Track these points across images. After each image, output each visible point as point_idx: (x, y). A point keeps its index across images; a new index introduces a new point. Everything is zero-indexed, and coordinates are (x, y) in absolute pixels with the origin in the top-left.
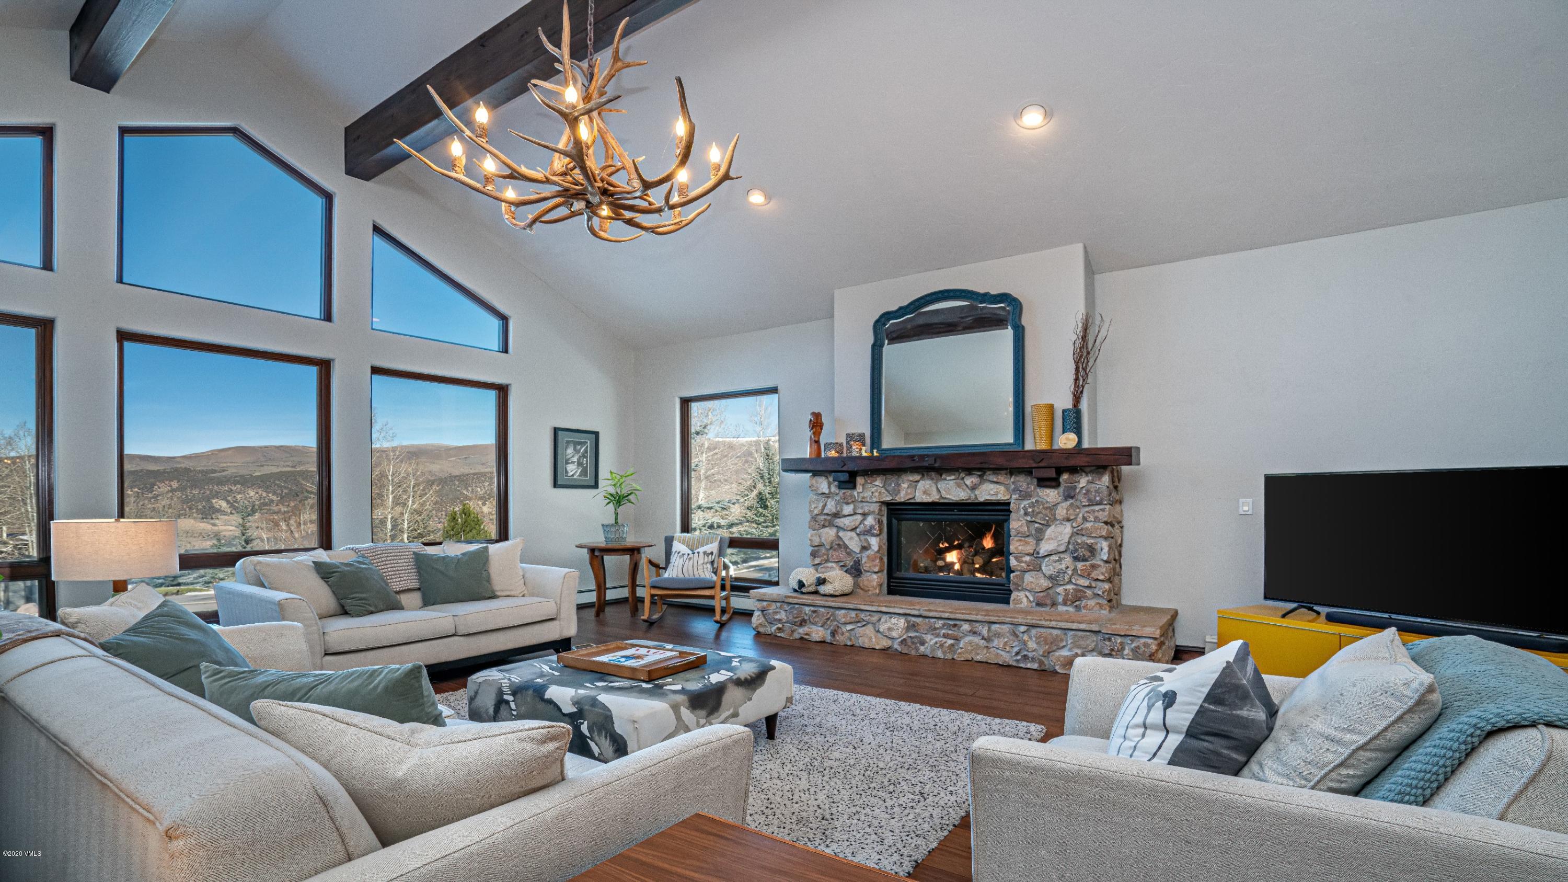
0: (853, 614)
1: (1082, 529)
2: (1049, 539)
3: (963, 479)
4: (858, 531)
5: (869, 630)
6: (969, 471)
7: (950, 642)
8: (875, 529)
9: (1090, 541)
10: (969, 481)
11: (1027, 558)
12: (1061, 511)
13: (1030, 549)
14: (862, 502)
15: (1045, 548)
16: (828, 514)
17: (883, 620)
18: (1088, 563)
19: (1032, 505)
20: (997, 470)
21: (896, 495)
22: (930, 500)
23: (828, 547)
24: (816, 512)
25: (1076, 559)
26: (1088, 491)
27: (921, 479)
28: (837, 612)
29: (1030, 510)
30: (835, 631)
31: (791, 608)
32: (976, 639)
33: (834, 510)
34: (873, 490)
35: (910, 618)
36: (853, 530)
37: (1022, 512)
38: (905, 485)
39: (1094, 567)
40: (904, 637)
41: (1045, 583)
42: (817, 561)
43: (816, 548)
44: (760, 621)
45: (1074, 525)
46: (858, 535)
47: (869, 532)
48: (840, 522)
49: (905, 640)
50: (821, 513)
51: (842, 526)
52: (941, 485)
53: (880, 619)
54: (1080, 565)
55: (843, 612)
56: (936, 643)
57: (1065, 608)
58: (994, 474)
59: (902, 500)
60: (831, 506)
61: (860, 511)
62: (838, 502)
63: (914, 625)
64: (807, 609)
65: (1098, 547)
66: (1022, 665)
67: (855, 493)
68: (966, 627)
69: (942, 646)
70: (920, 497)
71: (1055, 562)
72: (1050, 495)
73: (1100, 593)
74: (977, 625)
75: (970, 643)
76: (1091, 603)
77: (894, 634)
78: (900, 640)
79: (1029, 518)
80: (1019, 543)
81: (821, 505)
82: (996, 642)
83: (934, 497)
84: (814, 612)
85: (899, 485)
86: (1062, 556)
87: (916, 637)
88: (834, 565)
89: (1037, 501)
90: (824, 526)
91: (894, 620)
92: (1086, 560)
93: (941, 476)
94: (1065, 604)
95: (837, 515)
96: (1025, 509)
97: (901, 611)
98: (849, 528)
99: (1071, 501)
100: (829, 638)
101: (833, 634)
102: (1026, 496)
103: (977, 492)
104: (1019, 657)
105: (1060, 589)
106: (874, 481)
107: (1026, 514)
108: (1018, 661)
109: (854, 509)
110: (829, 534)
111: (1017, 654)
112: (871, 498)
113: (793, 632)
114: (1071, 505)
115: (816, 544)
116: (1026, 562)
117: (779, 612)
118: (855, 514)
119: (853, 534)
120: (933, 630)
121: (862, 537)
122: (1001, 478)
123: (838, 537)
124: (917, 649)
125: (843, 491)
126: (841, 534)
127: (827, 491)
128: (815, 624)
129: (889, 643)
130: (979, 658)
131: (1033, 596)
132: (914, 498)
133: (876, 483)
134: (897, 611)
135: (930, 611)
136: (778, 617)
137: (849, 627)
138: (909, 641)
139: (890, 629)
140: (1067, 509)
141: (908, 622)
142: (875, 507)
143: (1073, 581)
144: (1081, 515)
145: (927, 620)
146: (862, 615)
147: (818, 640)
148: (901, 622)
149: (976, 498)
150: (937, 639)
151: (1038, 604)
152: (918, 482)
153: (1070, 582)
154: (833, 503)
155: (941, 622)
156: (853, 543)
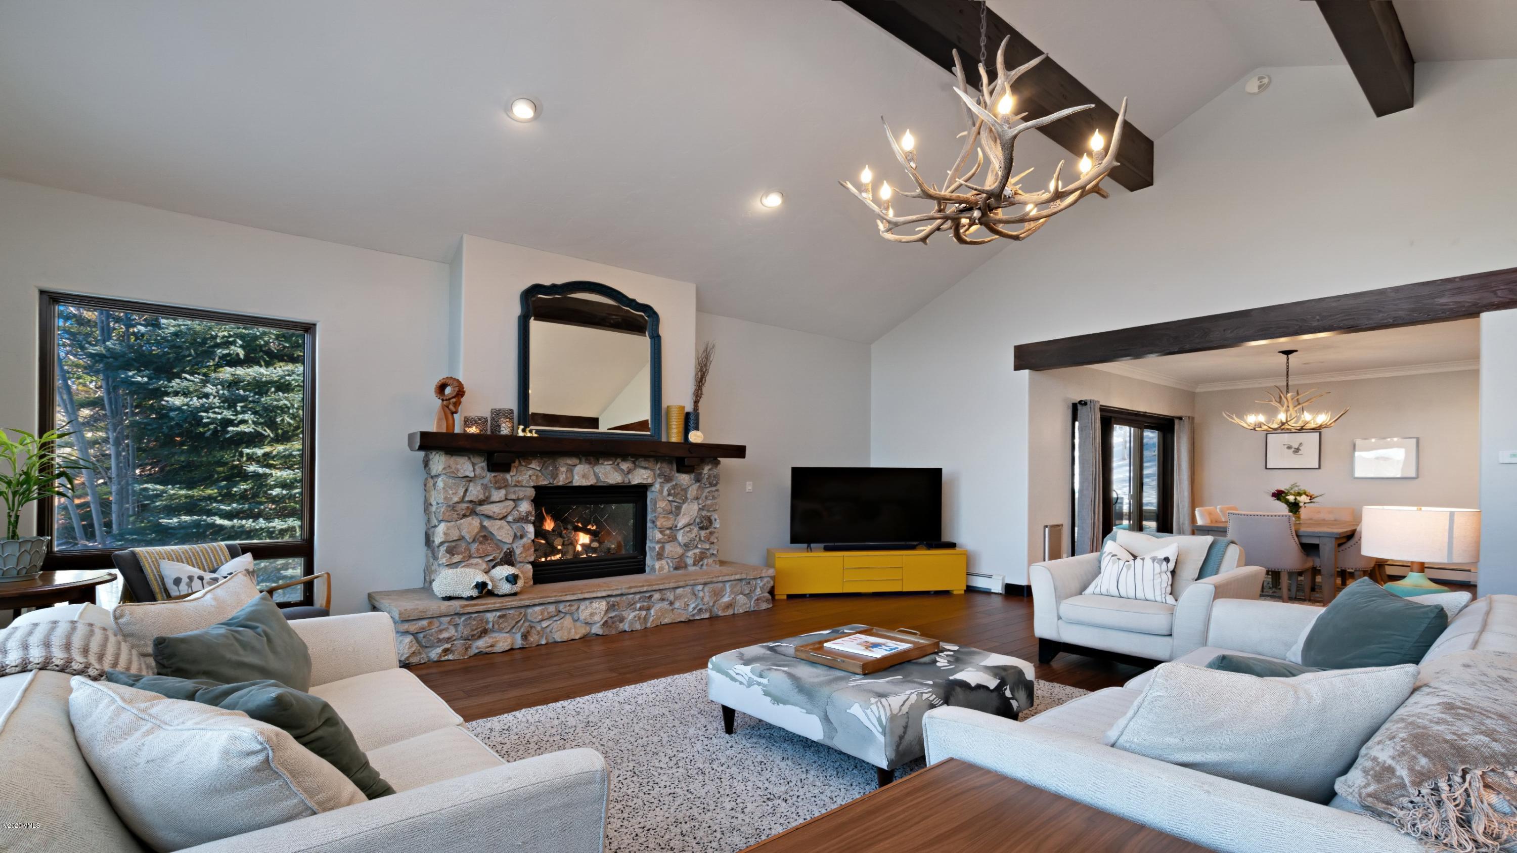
0: (552, 608)
1: (705, 506)
2: (684, 515)
3: (618, 464)
4: (510, 518)
5: (568, 621)
6: (624, 458)
7: (644, 613)
8: (532, 516)
9: (709, 514)
10: (625, 466)
11: (668, 532)
12: (693, 491)
13: (669, 524)
14: (516, 486)
15: (682, 521)
16: (471, 502)
17: (582, 607)
18: (708, 531)
19: (674, 487)
20: (646, 457)
21: (554, 479)
22: (589, 484)
23: (470, 540)
24: (456, 499)
25: (701, 528)
26: (709, 476)
27: (580, 463)
28: (530, 611)
29: (673, 492)
30: (528, 632)
31: (466, 620)
32: (665, 605)
33: (481, 497)
34: (530, 472)
35: (608, 599)
36: (504, 518)
37: (665, 493)
38: (563, 469)
39: (711, 533)
40: (605, 619)
41: (680, 551)
42: (457, 558)
43: (453, 544)
44: (413, 649)
45: (700, 502)
46: (508, 522)
47: (523, 519)
48: (487, 509)
49: (606, 621)
50: (462, 500)
51: (491, 514)
52: (597, 469)
53: (579, 608)
54: (703, 533)
55: (538, 609)
56: (635, 617)
57: (694, 568)
58: (645, 460)
59: (561, 484)
60: (475, 492)
61: (513, 497)
62: (485, 487)
63: (614, 605)
64: (490, 616)
65: (713, 518)
66: (697, 618)
67: (508, 476)
68: (657, 596)
69: (639, 618)
70: (578, 481)
71: (688, 532)
72: (684, 479)
73: (715, 552)
74: (665, 592)
75: (661, 609)
76: (710, 561)
77: (597, 618)
78: (602, 623)
79: (671, 498)
80: (663, 520)
81: (461, 493)
82: (677, 605)
83: (591, 481)
84: (500, 617)
85: (557, 469)
86: (692, 527)
87: (616, 616)
88: (479, 560)
89: (676, 484)
90: (464, 516)
91: (595, 604)
92: (707, 529)
93: (598, 461)
94: (694, 564)
95: (481, 503)
96: (669, 491)
97: (604, 594)
98: (500, 516)
99: (698, 484)
100: (519, 643)
101: (525, 637)
102: (668, 479)
103: (630, 476)
104: (694, 612)
105: (690, 554)
106: (530, 464)
107: (669, 495)
108: (693, 615)
109: (506, 495)
110: (471, 525)
111: (694, 609)
112: (528, 482)
113: (467, 649)
114: (699, 486)
115: (455, 538)
116: (667, 535)
117: (446, 629)
118: (506, 499)
119: (503, 523)
120: (631, 605)
121: (515, 526)
122: (650, 464)
123: (483, 527)
124: (617, 628)
125: (493, 474)
126: (486, 523)
127: (472, 475)
128: (501, 630)
129: (588, 628)
130: (667, 621)
131: (672, 562)
132: (571, 482)
133: (532, 466)
134: (599, 595)
135: (630, 588)
136: (445, 635)
137: (544, 624)
138: (610, 621)
139: (592, 614)
140: (697, 491)
141: (608, 603)
142: (532, 493)
143: (699, 546)
144: (704, 495)
145: (624, 598)
146: (561, 607)
147: (507, 648)
148: (603, 605)
149: (630, 482)
150: (634, 614)
151: (676, 568)
152: (575, 465)
153: (696, 547)
154: (479, 488)
155: (638, 596)
156: (503, 532)
